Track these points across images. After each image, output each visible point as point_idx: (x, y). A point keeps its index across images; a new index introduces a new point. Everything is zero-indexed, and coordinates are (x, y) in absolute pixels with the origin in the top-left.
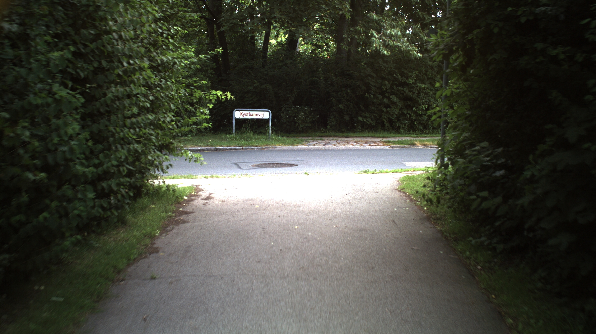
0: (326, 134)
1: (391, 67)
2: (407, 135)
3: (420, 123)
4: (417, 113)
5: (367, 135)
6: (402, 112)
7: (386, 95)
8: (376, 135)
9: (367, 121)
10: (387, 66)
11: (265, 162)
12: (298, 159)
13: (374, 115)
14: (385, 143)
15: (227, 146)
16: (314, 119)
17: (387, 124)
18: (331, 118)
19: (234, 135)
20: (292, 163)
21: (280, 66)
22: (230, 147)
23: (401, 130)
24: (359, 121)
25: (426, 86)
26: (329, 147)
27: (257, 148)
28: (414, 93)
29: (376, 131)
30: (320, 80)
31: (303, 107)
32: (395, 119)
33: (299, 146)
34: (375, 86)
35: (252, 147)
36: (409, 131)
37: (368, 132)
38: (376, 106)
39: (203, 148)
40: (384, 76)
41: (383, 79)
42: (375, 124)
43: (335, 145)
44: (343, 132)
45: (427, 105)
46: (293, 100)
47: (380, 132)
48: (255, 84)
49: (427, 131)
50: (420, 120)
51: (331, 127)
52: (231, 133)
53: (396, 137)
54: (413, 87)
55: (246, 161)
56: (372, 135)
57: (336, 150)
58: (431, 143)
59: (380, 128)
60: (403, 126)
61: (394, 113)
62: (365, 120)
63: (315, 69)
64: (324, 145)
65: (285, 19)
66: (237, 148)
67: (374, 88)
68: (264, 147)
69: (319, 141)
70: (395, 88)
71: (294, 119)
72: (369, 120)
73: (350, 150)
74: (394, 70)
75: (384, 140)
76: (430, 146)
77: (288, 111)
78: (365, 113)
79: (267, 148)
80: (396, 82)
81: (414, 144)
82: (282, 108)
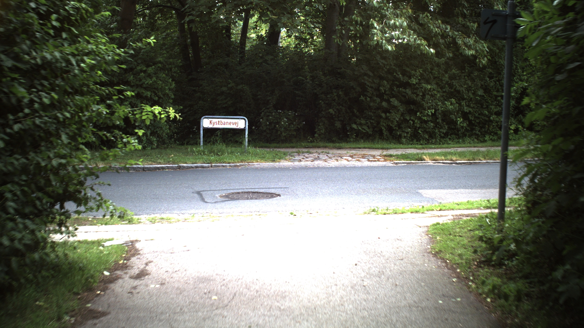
0: (314, 144)
1: (391, 65)
2: (410, 146)
3: (425, 132)
4: (422, 119)
5: (362, 146)
6: (404, 118)
7: (385, 97)
8: (374, 146)
9: (362, 129)
10: (386, 63)
11: (238, 189)
12: (280, 184)
13: (370, 122)
14: (386, 158)
15: (193, 164)
16: (299, 127)
17: (385, 133)
18: (319, 125)
19: (202, 148)
20: (272, 191)
21: (259, 63)
22: (196, 165)
23: (403, 140)
24: (353, 129)
25: (433, 87)
26: (318, 164)
27: (230, 166)
28: (418, 95)
29: (373, 141)
30: (307, 79)
31: (286, 111)
32: (395, 127)
33: (281, 163)
34: (372, 87)
35: (224, 164)
36: (412, 140)
37: (364, 141)
38: (372, 111)
39: (163, 166)
40: (382, 75)
41: (381, 78)
42: (371, 133)
43: (325, 161)
44: (333, 142)
45: (433, 110)
46: (275, 103)
47: (378, 142)
48: (229, 84)
49: (434, 140)
50: (425, 128)
51: (319, 135)
53: (398, 148)
54: (417, 89)
55: (212, 189)
56: (369, 146)
57: (327, 168)
58: (443, 158)
59: (378, 137)
60: (405, 135)
61: (394, 119)
62: (360, 128)
63: (300, 67)
64: (313, 161)
65: (264, 6)
66: (205, 165)
67: (370, 89)
68: (238, 164)
69: (306, 155)
70: (395, 89)
71: (275, 126)
72: (365, 128)
73: (345, 168)
74: (394, 67)
75: (385, 153)
76: (441, 161)
77: (269, 116)
78: (360, 119)
79: (242, 165)
80: (396, 82)
81: (422, 159)
82: (262, 112)
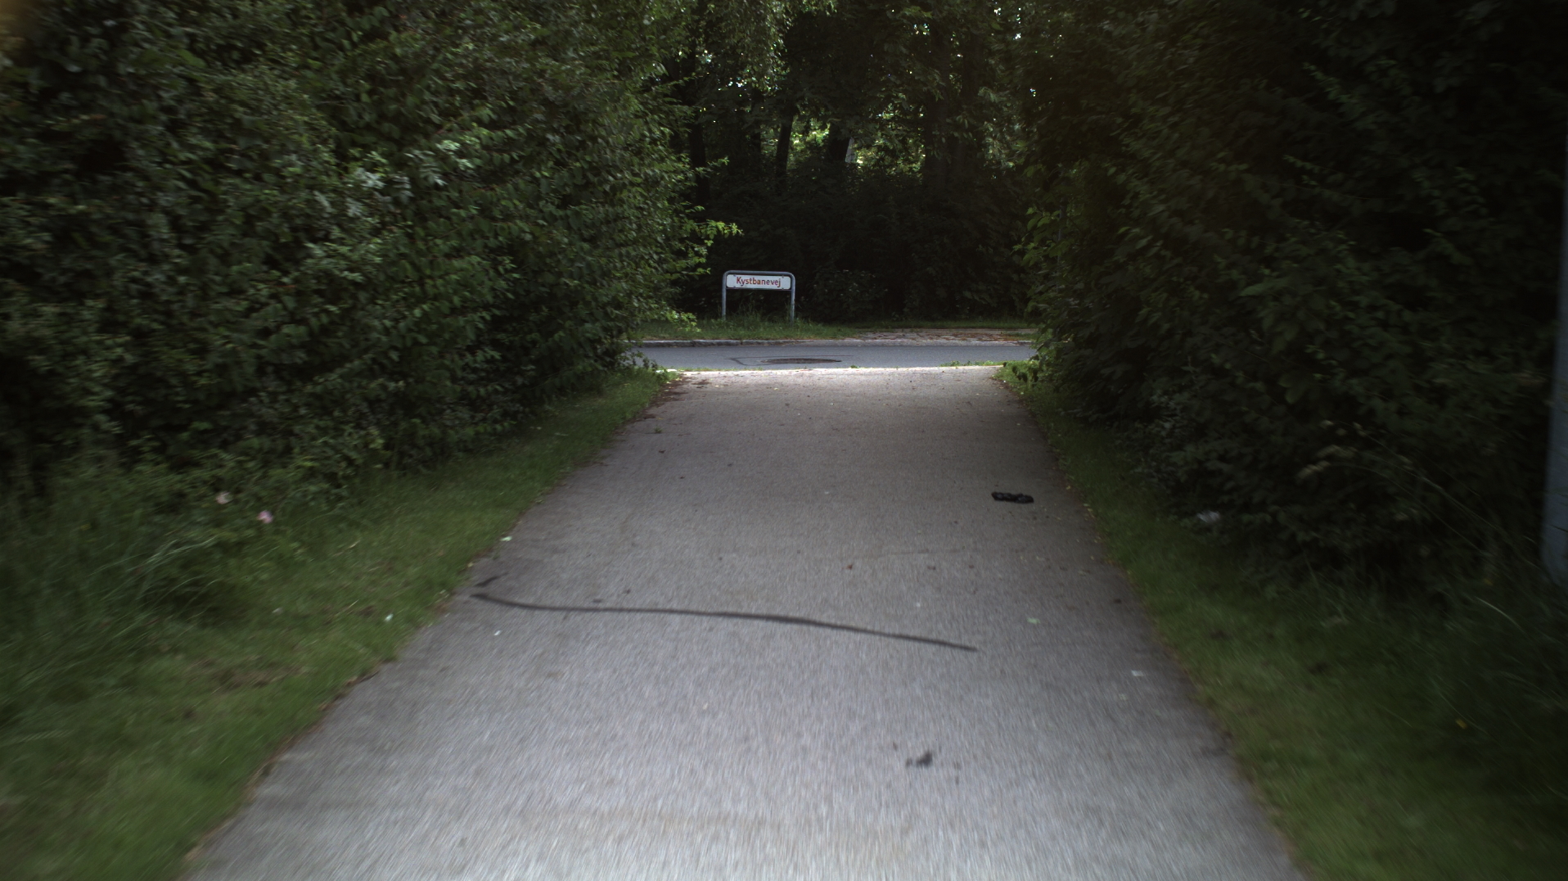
0: (901, 324)
8: (997, 325)
11: (785, 356)
12: (842, 354)
13: (994, 287)
14: (1008, 338)
15: (713, 339)
16: (878, 297)
18: (912, 295)
20: (831, 358)
21: (812, 192)
22: (718, 341)
24: (964, 299)
26: (903, 341)
27: (769, 343)
29: (997, 319)
30: (891, 218)
31: (856, 272)
33: (846, 340)
35: (759, 341)
38: (998, 270)
39: (669, 341)
42: (995, 306)
43: (913, 339)
44: (932, 321)
46: (838, 258)
51: (912, 310)
52: (717, 316)
55: (751, 357)
56: (988, 325)
57: (914, 345)
59: (1006, 312)
63: (883, 198)
64: (893, 339)
65: (821, 103)
67: (994, 233)
68: (782, 341)
69: (885, 334)
71: (839, 296)
72: (985, 297)
73: (941, 346)
75: (1010, 332)
77: (827, 279)
78: (977, 284)
79: (787, 342)
82: (816, 273)
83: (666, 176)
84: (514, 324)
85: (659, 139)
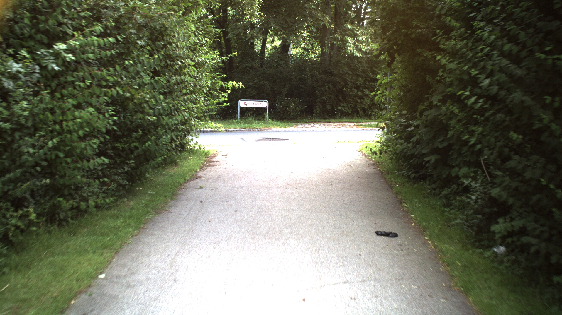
0: (313, 120)
1: (364, 67)
7: (360, 89)
10: (361, 66)
13: (350, 105)
14: (358, 126)
15: (234, 129)
16: (303, 109)
17: (361, 112)
18: (316, 108)
19: (239, 120)
20: (284, 138)
21: (275, 66)
23: (372, 117)
24: (338, 110)
26: (313, 129)
27: (258, 130)
29: (352, 118)
30: (307, 77)
31: (293, 99)
32: (367, 108)
35: (254, 129)
37: (346, 118)
38: (352, 98)
40: (359, 74)
42: (351, 112)
43: (318, 128)
44: (325, 119)
46: (286, 93)
51: (316, 114)
52: (236, 118)
53: (368, 122)
55: (249, 137)
56: (349, 121)
59: (355, 115)
60: (374, 113)
61: (367, 103)
62: (343, 109)
63: (303, 68)
64: (310, 128)
65: (279, 29)
66: (242, 129)
67: (350, 83)
70: (367, 83)
71: (286, 109)
72: (347, 109)
77: (282, 102)
78: (343, 104)
79: (265, 129)
80: (368, 79)
82: (277, 99)
83: (208, 61)
84: (125, 139)
85: (204, 44)
